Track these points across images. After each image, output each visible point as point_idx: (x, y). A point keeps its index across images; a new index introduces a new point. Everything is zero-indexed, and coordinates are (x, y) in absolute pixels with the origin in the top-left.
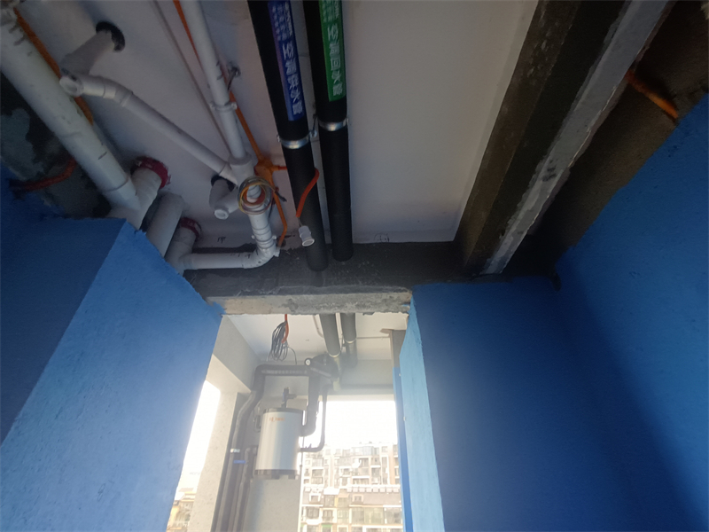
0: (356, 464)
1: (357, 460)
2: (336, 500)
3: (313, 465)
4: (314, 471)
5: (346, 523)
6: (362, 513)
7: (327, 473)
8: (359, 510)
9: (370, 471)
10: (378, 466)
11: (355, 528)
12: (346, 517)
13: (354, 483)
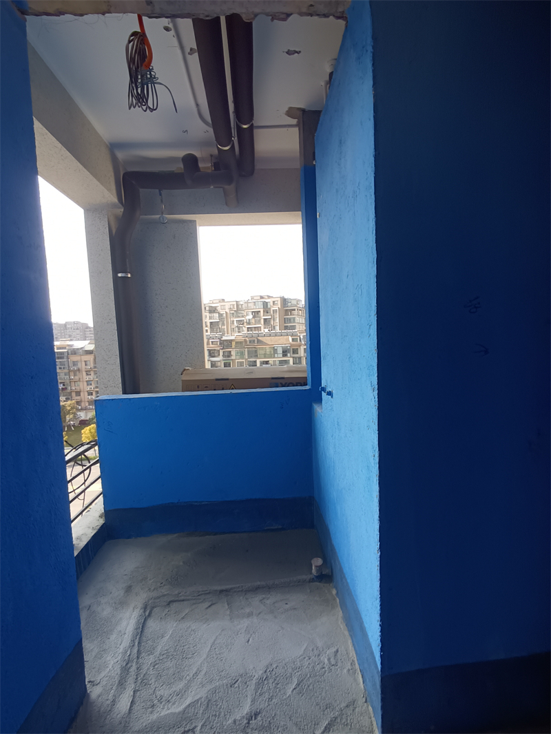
0: (250, 317)
1: (250, 313)
2: (234, 343)
3: (210, 318)
4: (211, 323)
5: (243, 359)
6: (256, 351)
7: (223, 324)
8: (254, 349)
9: (262, 321)
10: (270, 317)
11: (250, 361)
12: (242, 354)
13: (248, 331)
